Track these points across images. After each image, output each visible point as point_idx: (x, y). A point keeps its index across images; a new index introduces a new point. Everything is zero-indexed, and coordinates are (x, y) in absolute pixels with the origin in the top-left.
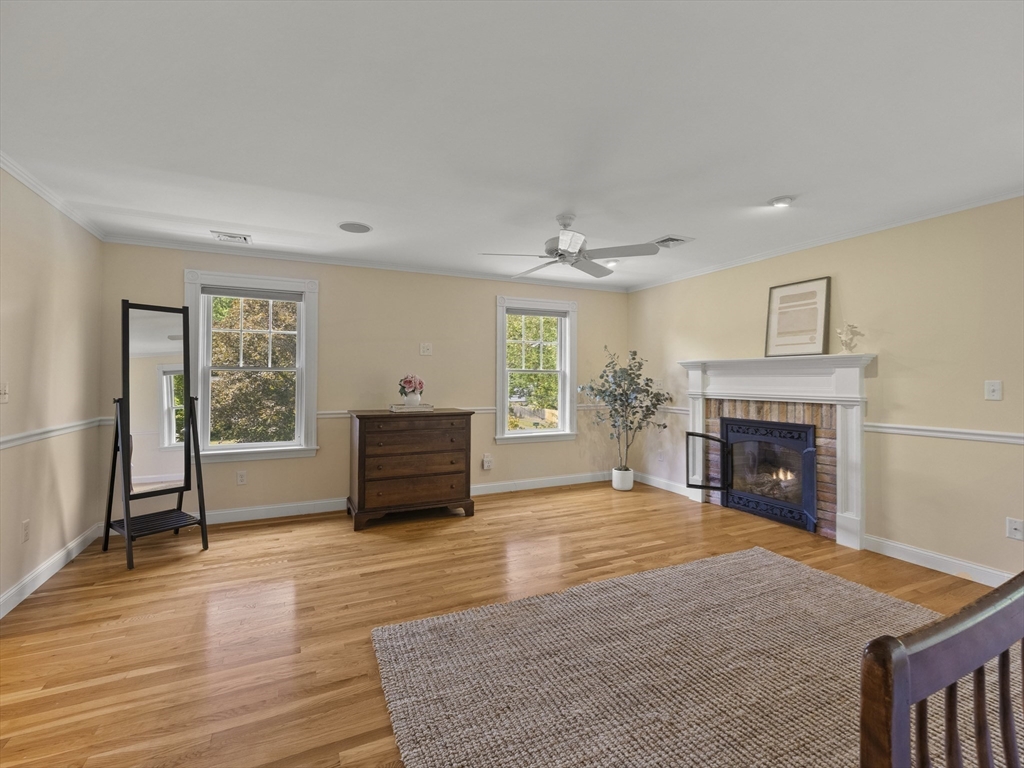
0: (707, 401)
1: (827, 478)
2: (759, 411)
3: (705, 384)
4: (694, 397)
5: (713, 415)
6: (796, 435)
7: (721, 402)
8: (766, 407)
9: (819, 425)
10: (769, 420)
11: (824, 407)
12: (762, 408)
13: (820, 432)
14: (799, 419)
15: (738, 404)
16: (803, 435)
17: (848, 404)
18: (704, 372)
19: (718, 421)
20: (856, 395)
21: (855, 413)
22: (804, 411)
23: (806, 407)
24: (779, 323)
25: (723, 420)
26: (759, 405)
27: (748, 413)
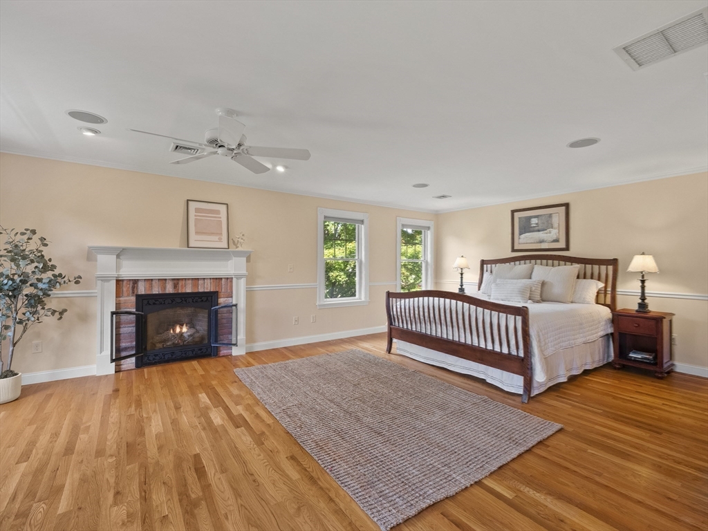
0: (119, 282)
1: (224, 321)
2: (175, 286)
3: (118, 268)
4: (105, 279)
5: (125, 294)
6: (204, 299)
7: (135, 282)
8: (180, 283)
9: (220, 291)
10: (184, 291)
11: (223, 280)
12: (178, 283)
13: (221, 294)
14: (207, 288)
15: (154, 282)
16: (209, 298)
17: (239, 277)
18: (118, 256)
19: (133, 299)
20: (244, 272)
21: (243, 282)
22: (210, 283)
23: (212, 281)
24: (195, 225)
25: (139, 297)
26: (175, 282)
27: (165, 288)
